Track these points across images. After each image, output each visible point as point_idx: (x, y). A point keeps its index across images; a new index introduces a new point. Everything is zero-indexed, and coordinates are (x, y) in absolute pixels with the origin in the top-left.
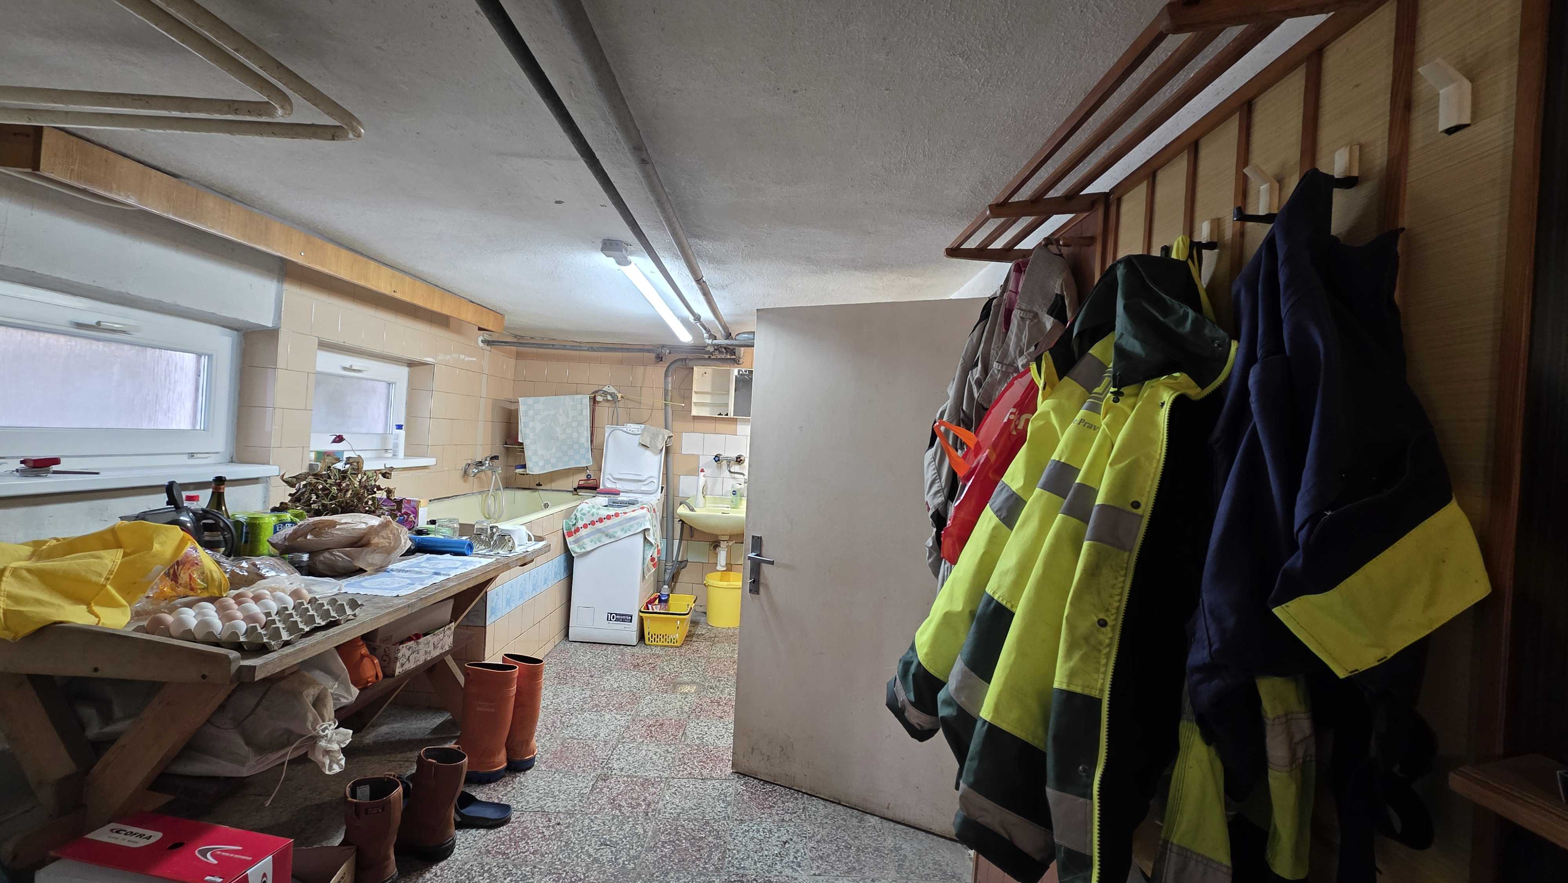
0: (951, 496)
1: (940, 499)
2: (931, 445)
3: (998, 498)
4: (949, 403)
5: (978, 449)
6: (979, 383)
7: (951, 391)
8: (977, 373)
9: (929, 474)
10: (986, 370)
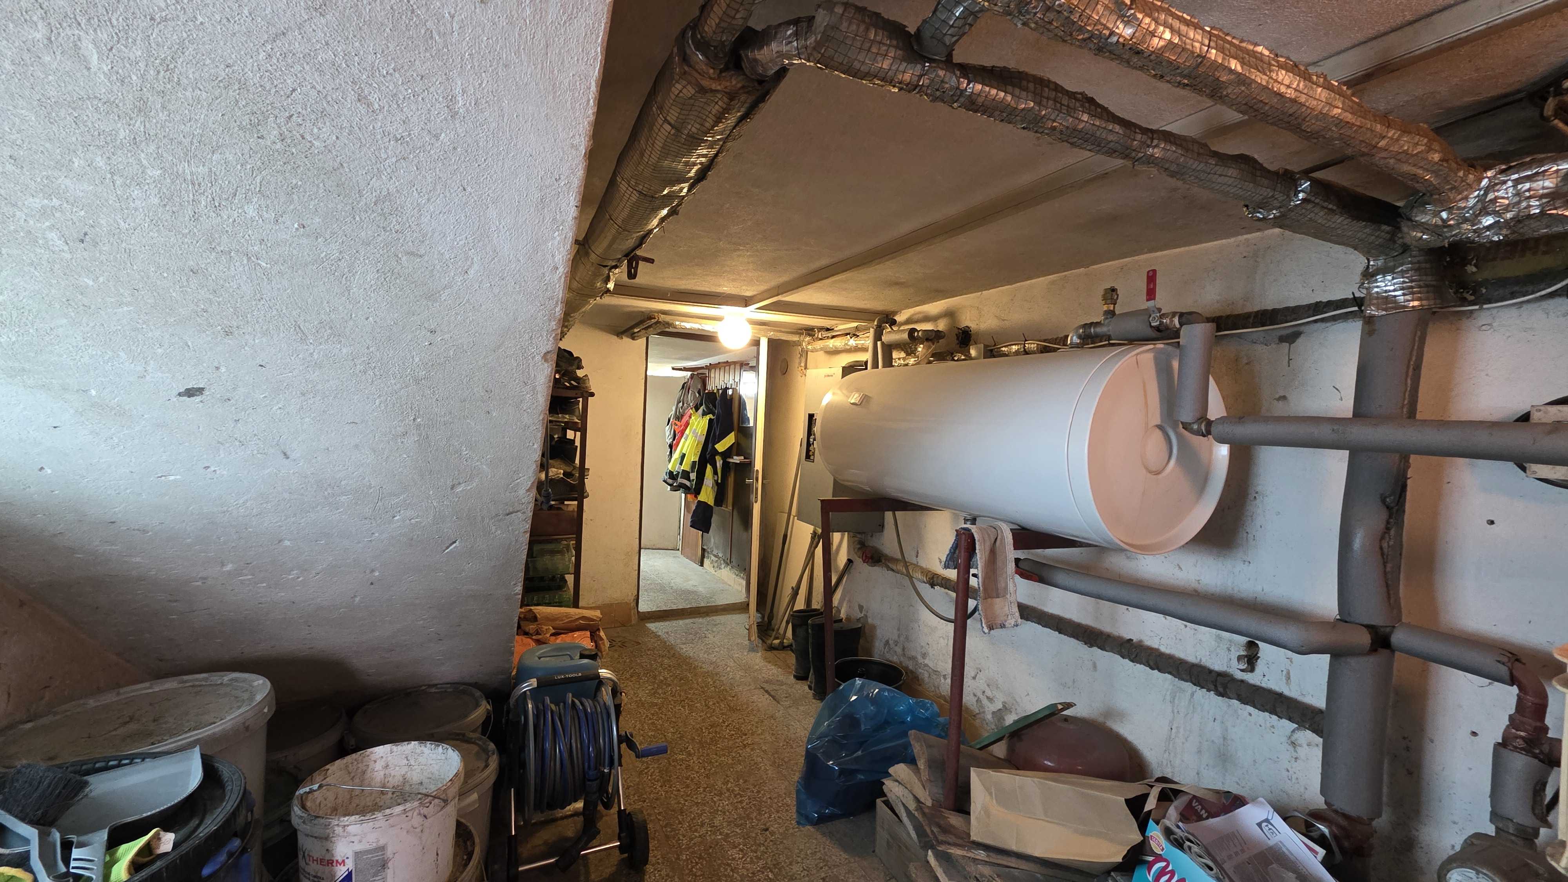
0: (674, 440)
1: (671, 440)
2: (668, 425)
3: (684, 436)
4: (673, 412)
5: (681, 426)
6: (682, 407)
7: (674, 409)
8: (681, 404)
9: (667, 433)
10: (683, 404)
